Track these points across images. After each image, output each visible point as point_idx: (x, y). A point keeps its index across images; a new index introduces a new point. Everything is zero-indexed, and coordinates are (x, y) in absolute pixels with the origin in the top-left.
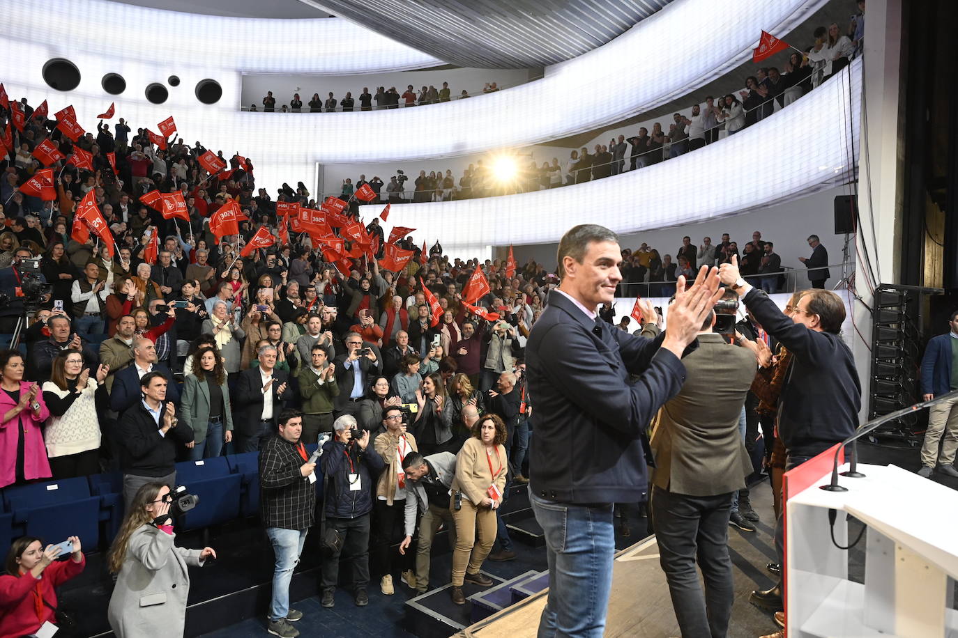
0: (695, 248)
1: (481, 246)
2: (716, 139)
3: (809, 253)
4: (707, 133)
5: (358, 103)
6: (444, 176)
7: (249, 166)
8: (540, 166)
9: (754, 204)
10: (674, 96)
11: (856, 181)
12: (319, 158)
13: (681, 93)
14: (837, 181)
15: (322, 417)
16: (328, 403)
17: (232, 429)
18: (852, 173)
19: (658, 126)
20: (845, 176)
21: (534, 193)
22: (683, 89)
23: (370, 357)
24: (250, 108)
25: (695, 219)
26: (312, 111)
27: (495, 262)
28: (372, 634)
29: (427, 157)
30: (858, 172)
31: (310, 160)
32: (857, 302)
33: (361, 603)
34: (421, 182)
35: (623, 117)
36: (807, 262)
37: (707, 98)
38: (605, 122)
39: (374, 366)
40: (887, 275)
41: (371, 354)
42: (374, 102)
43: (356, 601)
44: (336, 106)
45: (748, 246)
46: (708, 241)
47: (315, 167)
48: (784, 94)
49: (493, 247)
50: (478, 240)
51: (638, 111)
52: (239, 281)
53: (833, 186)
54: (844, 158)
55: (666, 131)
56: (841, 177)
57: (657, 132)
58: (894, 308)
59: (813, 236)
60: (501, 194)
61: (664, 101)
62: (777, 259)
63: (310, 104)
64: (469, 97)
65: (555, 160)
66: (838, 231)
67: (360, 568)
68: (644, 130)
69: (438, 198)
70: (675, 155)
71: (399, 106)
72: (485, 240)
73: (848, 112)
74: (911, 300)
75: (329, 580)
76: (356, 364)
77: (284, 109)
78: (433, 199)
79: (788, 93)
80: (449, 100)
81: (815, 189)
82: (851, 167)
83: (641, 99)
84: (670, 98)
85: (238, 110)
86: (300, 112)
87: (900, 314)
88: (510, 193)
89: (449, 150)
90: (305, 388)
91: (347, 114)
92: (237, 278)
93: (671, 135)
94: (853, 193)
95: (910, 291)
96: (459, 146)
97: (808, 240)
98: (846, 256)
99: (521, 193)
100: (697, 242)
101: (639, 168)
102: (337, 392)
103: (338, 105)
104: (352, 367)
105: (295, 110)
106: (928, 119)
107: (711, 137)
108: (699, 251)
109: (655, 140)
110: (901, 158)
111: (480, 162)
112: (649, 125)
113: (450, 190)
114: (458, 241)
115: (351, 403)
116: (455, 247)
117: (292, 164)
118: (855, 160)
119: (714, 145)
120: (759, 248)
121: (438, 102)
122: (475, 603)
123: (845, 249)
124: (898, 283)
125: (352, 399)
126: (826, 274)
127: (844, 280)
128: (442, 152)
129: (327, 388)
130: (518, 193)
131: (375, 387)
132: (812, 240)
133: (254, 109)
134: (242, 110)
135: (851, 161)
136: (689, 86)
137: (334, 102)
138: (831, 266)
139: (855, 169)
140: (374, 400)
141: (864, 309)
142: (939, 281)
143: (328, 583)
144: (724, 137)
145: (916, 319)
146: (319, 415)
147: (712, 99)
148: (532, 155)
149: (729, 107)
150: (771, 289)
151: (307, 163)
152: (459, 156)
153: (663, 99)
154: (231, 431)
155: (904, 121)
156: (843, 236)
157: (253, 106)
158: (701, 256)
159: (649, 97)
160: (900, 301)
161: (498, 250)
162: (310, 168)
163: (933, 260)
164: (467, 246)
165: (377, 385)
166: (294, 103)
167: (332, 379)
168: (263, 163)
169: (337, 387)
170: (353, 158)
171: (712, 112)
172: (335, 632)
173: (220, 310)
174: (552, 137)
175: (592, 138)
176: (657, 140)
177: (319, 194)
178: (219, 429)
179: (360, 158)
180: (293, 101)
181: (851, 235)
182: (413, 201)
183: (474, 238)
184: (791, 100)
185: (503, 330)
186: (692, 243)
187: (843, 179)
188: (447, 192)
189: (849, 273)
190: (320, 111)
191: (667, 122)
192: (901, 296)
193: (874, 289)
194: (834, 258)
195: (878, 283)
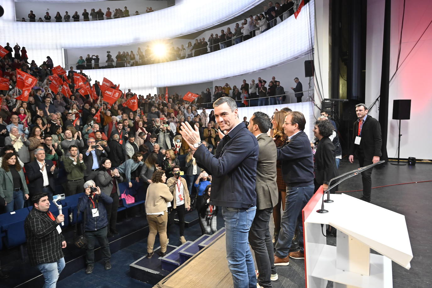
0: (248, 85)
1: (151, 87)
2: (254, 36)
3: (295, 85)
4: (251, 33)
5: (82, 17)
6: (130, 54)
8: (175, 48)
9: (272, 65)
10: (235, 15)
11: (313, 54)
12: (63, 46)
13: (238, 14)
14: (305, 54)
15: (78, 181)
16: (81, 174)
17: (29, 193)
18: (311, 51)
19: (229, 29)
20: (309, 52)
21: (175, 62)
22: (239, 12)
23: (99, 149)
24: (21, 19)
25: (248, 72)
26: (57, 21)
27: (159, 95)
28: (114, 282)
29: (120, 45)
30: (314, 50)
31: (59, 47)
32: (315, 107)
33: (108, 268)
34: (118, 57)
35: (213, 25)
36: (294, 90)
37: (250, 16)
38: (205, 27)
39: (102, 153)
40: (326, 95)
41: (100, 147)
42: (90, 17)
43: (105, 268)
44: (70, 19)
45: (271, 83)
46: (253, 81)
47: (62, 51)
48: (283, 15)
49: (157, 88)
50: (150, 85)
51: (220, 22)
52: (25, 113)
53: (304, 56)
54: (308, 44)
56: (307, 53)
57: (229, 32)
58: (330, 109)
59: (296, 78)
60: (159, 62)
61: (231, 17)
62: (282, 88)
63: (56, 17)
64: (139, 14)
65: (183, 46)
66: (306, 76)
67: (105, 252)
68: (223, 31)
69: (128, 65)
70: (237, 43)
71: (104, 19)
72: (153, 85)
73: (309, 24)
74: (336, 105)
75: (89, 260)
76: (94, 152)
77: (41, 20)
78: (126, 65)
79: (285, 14)
80: (129, 16)
81: (296, 58)
82: (311, 48)
83: (221, 16)
84: (233, 16)
85: (15, 21)
86: (50, 22)
87: (332, 111)
88: (163, 62)
89: (132, 41)
90: (67, 167)
91: (77, 23)
92: (23, 112)
93: (236, 33)
94: (312, 59)
95: (335, 101)
96: (136, 39)
97: (294, 80)
98: (310, 87)
99: (169, 61)
100: (249, 82)
101: (222, 49)
102: (85, 168)
103: (71, 18)
104: (91, 154)
105: (47, 20)
106: (340, 27)
107: (252, 35)
108: (250, 86)
109: (228, 36)
110: (331, 44)
111: (148, 46)
112: (225, 28)
113: (133, 61)
114: (140, 86)
115: (93, 172)
116: (138, 88)
117: (49, 49)
118: (313, 45)
119: (254, 38)
120: (275, 84)
121: (124, 17)
122: (163, 261)
123: (310, 83)
124: (330, 98)
125: (93, 170)
126: (302, 94)
127: (309, 97)
128: (128, 42)
129: (79, 166)
130: (167, 62)
131: (104, 164)
132: (296, 80)
133: (24, 20)
134: (17, 21)
135: (311, 46)
136: (241, 10)
137: (69, 17)
138: (304, 91)
139: (313, 49)
140: (104, 171)
141: (318, 109)
142: (345, 95)
143: (89, 262)
144: (258, 35)
145: (338, 112)
146: (76, 180)
147: (252, 16)
148: (172, 43)
149: (260, 19)
150: (280, 102)
151: (57, 49)
152: (137, 45)
153: (231, 16)
154: (28, 194)
155: (331, 28)
156: (308, 78)
157: (23, 18)
158: (251, 88)
159: (224, 15)
160: (332, 105)
161: (159, 89)
162: (59, 51)
163: (343, 86)
164: (145, 88)
166: (46, 17)
167: (81, 161)
168: (32, 49)
169: (85, 165)
170: (82, 46)
171: (252, 23)
172: (96, 284)
173: (14, 131)
174: (181, 34)
175: (200, 35)
176: (229, 36)
177: (66, 65)
178: (21, 194)
179: (86, 46)
180: (45, 16)
181: (312, 77)
182: (116, 67)
183: (148, 84)
184: (286, 17)
185: (165, 129)
187: (308, 53)
188: (132, 61)
189: (312, 94)
190: (61, 21)
191: (233, 27)
192: (332, 104)
193: (322, 101)
194: (305, 88)
195: (323, 99)
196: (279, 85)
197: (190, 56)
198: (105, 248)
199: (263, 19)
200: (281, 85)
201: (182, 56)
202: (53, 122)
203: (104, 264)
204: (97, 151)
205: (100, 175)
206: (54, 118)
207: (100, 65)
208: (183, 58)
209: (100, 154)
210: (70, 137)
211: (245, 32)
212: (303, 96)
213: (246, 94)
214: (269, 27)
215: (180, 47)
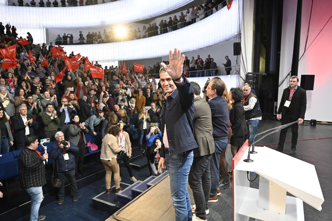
1: (114, 61)
2: (195, 22)
3: (225, 62)
4: (192, 20)
5: (60, 3)
6: (98, 34)
7: (14, 29)
8: (133, 31)
9: (208, 45)
10: (181, 5)
11: (240, 37)
12: (45, 26)
13: (183, 5)
14: (234, 38)
15: (53, 132)
16: (56, 126)
17: (13, 140)
18: (239, 35)
19: (175, 16)
20: (237, 36)
21: (132, 41)
22: (184, 3)
23: (71, 107)
24: (12, 4)
25: (189, 50)
26: (40, 6)
27: (119, 67)
28: (80, 212)
29: (90, 26)
30: (241, 35)
31: (41, 27)
32: (241, 79)
33: (75, 201)
34: (89, 36)
35: (163, 13)
36: (225, 65)
37: (192, 7)
38: (157, 14)
39: (73, 110)
40: (250, 69)
41: (71, 106)
42: (67, 4)
43: (73, 200)
44: (51, 5)
45: (206, 60)
46: (193, 58)
47: (44, 30)
48: (218, 6)
49: (118, 61)
50: (112, 58)
51: (168, 11)
52: (12, 77)
53: (233, 39)
54: (237, 30)
55: (178, 19)
56: (236, 36)
57: (175, 19)
58: (252, 80)
59: (227, 56)
60: (120, 41)
62: (215, 64)
63: (39, 3)
64: (105, 3)
65: (139, 29)
66: (235, 54)
67: (73, 188)
68: (170, 18)
69: (96, 42)
70: (181, 27)
71: (78, 5)
72: (115, 58)
73: (238, 14)
74: (257, 78)
75: (61, 194)
76: (66, 110)
77: (27, 5)
78: (94, 43)
79: (219, 6)
80: (97, 4)
81: (227, 40)
82: (239, 33)
83: (169, 7)
84: (179, 6)
85: (7, 5)
86: (35, 6)
87: (254, 82)
88: (123, 41)
89: (99, 24)
90: (45, 121)
91: (56, 8)
92: (11, 77)
93: (180, 20)
94: (240, 42)
95: (257, 75)
96: (103, 22)
97: (225, 57)
98: (237, 63)
99: (128, 40)
101: (169, 32)
102: (59, 121)
103: (52, 4)
104: (64, 111)
105: (33, 5)
106: (262, 16)
107: (193, 21)
108: (190, 61)
109: (175, 22)
110: (254, 30)
111: (112, 29)
112: (172, 16)
113: (100, 40)
114: (105, 59)
115: (65, 125)
116: (104, 61)
117: (34, 28)
118: (240, 30)
119: (194, 24)
120: (210, 60)
121: (93, 4)
122: (118, 196)
123: (237, 61)
124: (253, 72)
125: (65, 124)
126: (231, 69)
127: (236, 71)
128: (96, 24)
129: (54, 121)
130: (127, 41)
131: (74, 119)
132: (226, 57)
133: (14, 5)
134: (9, 5)
135: (239, 31)
137: (50, 3)
138: (232, 67)
140: (74, 124)
141: (243, 80)
142: (264, 70)
143: (60, 195)
144: (198, 21)
145: (258, 84)
146: (52, 131)
147: (193, 7)
148: (131, 26)
149: (200, 10)
150: (214, 74)
151: (40, 28)
152: (104, 27)
153: (177, 6)
154: (13, 141)
155: (255, 17)
156: (236, 56)
157: (14, 3)
158: (191, 63)
159: (172, 6)
160: (253, 78)
161: (120, 62)
162: (42, 30)
163: (262, 64)
164: (108, 61)
165: (74, 118)
166: (32, 3)
167: (56, 117)
168: (20, 28)
169: (58, 119)
170: (60, 26)
171: (194, 12)
172: (65, 213)
173: (3, 91)
174: (138, 20)
175: (153, 20)
176: (176, 22)
177: (47, 41)
178: (7, 140)
179: (63, 26)
181: (239, 56)
182: (86, 44)
183: (111, 58)
184: (220, 8)
185: (123, 93)
186: (188, 59)
187: (236, 37)
188: (99, 40)
189: (238, 69)
190: (44, 6)
192: (254, 76)
193: (246, 74)
194: (233, 64)
195: (247, 72)
196: (213, 61)
197: (145, 37)
198: (74, 185)
199: (202, 9)
200: (215, 61)
201: (138, 36)
202: (34, 85)
203: (72, 197)
204: (69, 109)
205: (70, 127)
206: (35, 82)
207: (74, 42)
208: (139, 38)
209: (71, 111)
210: (48, 97)
211: (188, 19)
212: (231, 71)
213: (187, 67)
214: (206, 16)
215: (137, 30)
